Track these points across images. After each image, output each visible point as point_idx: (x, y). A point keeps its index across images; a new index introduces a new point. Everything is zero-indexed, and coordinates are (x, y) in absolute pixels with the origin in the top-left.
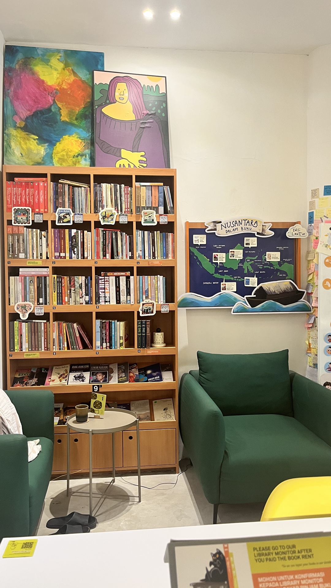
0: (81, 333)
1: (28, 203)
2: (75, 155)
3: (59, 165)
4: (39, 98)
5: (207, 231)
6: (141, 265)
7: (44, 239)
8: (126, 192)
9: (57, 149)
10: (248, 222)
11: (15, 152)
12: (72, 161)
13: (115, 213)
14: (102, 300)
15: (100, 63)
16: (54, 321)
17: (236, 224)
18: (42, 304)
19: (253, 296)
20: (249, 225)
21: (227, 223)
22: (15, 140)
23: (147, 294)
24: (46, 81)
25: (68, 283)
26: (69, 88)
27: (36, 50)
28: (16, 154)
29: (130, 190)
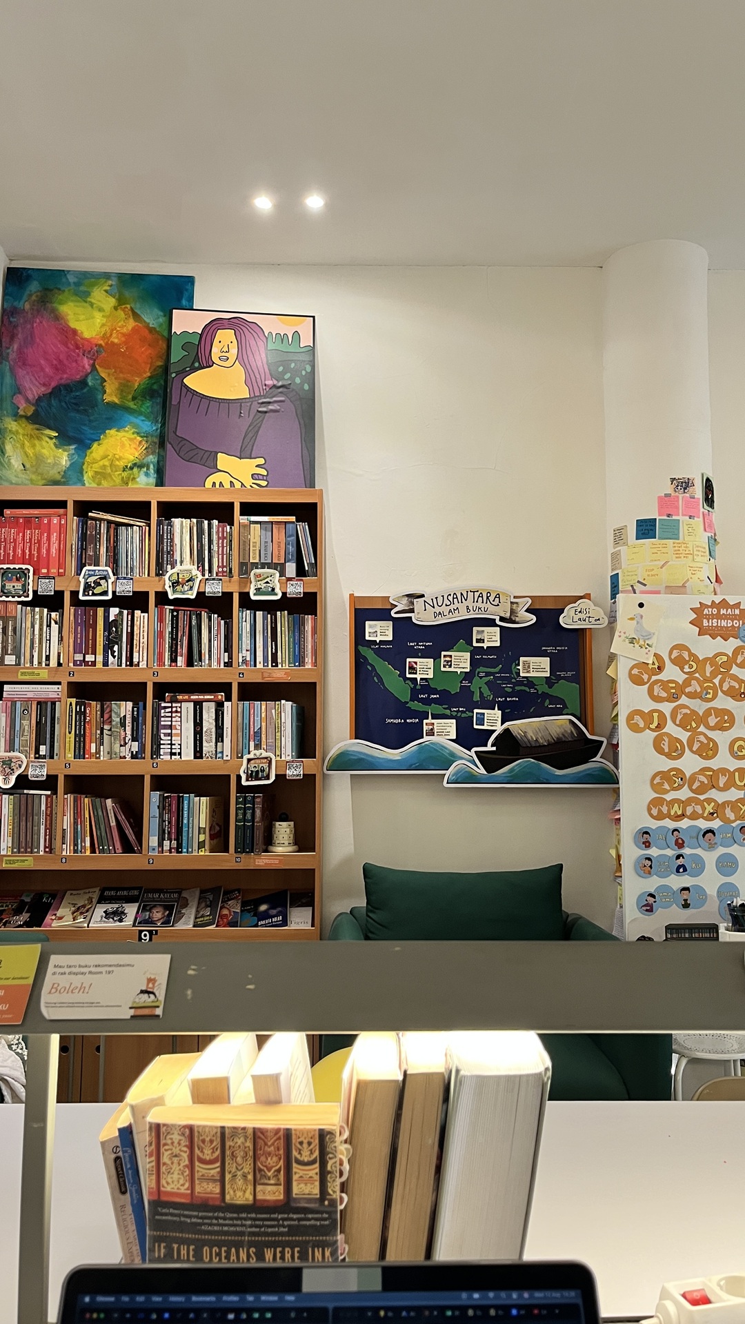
0: (120, 818)
1: (27, 557)
2: (126, 466)
3: (94, 485)
4: (65, 362)
5: (395, 613)
6: (248, 679)
7: (55, 627)
8: (220, 536)
9: (94, 455)
10: (481, 596)
11: (13, 461)
12: (120, 477)
13: (198, 576)
14: (165, 749)
15: (186, 294)
16: (66, 793)
17: (455, 600)
18: (44, 757)
19: (489, 748)
20: (483, 602)
21: (436, 598)
22: (14, 439)
23: (258, 738)
24: (80, 332)
25: (98, 716)
26: (124, 342)
27: (66, 275)
28: (14, 466)
29: (228, 531)
